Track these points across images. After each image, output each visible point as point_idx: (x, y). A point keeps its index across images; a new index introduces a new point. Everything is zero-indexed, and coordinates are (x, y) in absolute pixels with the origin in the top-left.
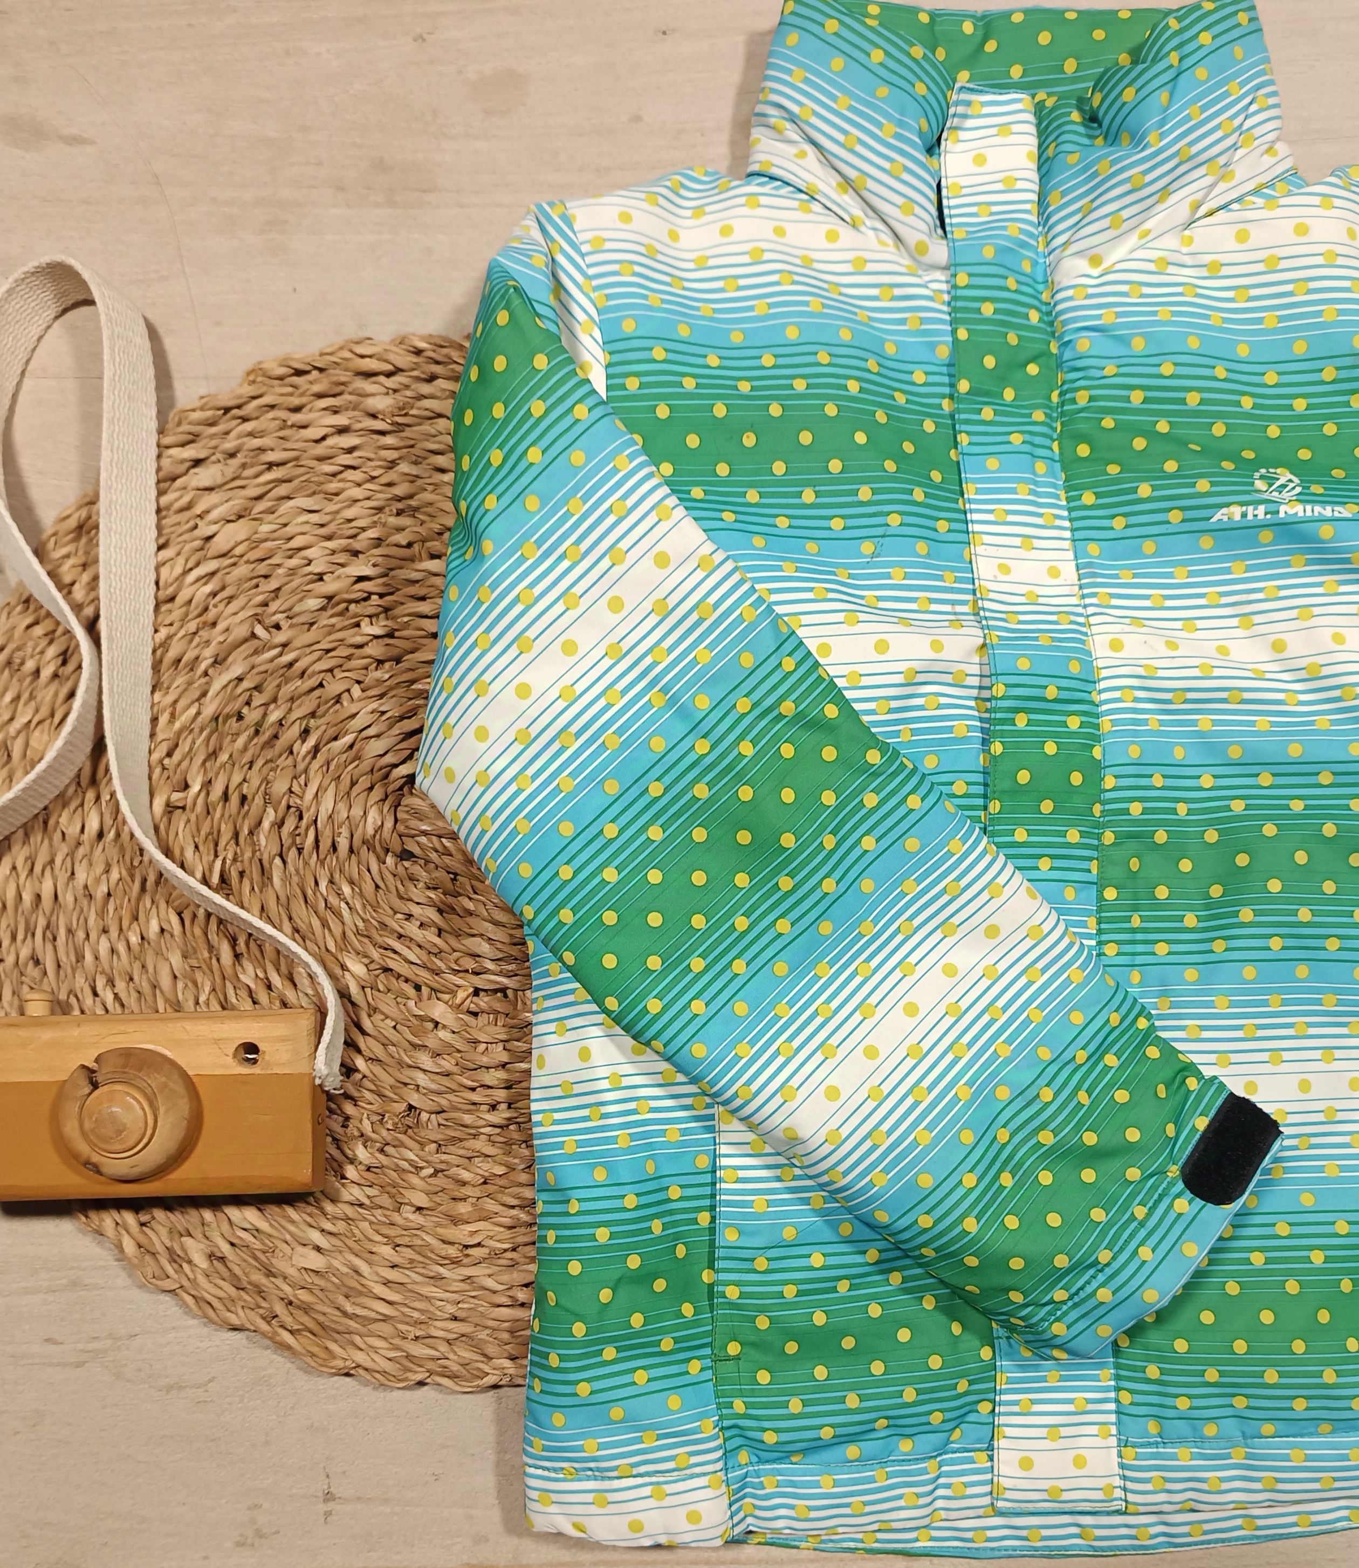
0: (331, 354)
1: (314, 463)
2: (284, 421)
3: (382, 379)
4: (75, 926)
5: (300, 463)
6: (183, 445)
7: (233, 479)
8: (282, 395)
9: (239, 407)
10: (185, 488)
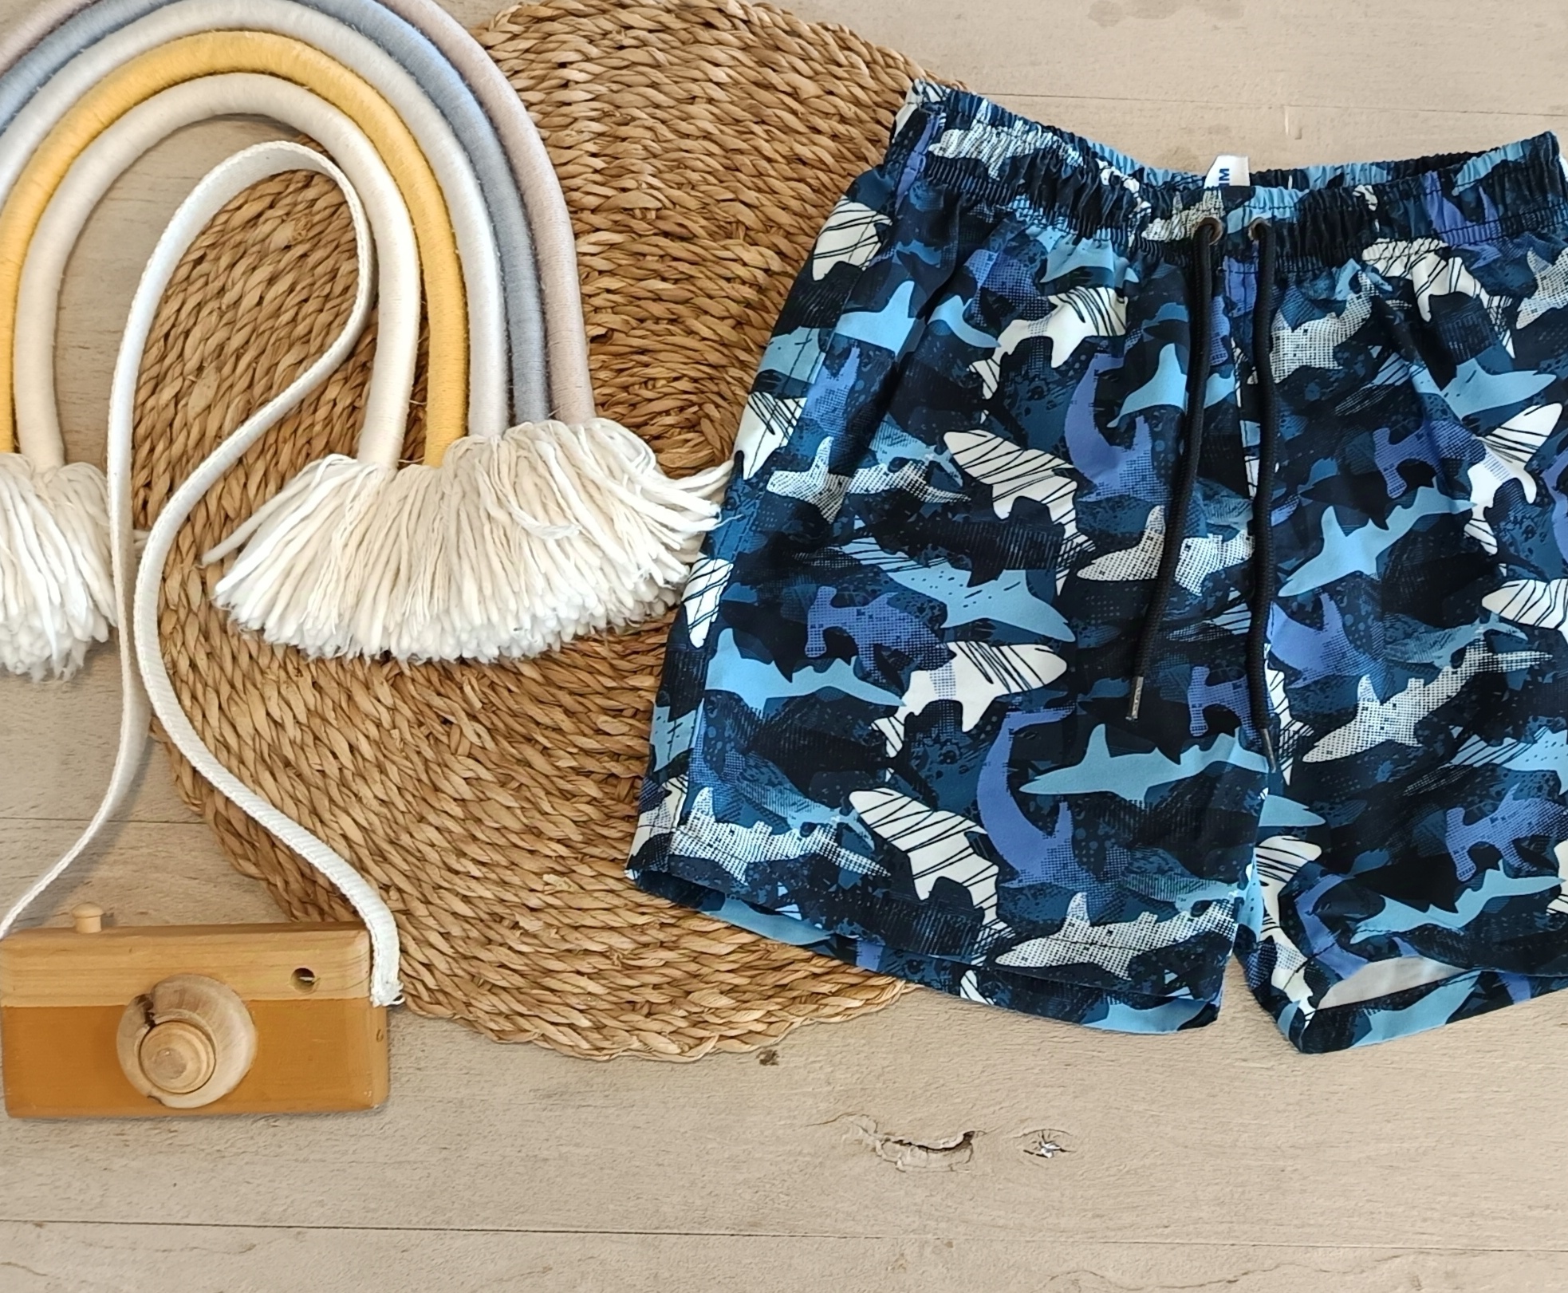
0: (211, 227)
1: (270, 323)
2: (220, 308)
3: (270, 213)
4: (392, 834)
5: (262, 329)
6: (153, 393)
7: (219, 387)
8: (199, 289)
9: (173, 326)
10: (186, 424)
